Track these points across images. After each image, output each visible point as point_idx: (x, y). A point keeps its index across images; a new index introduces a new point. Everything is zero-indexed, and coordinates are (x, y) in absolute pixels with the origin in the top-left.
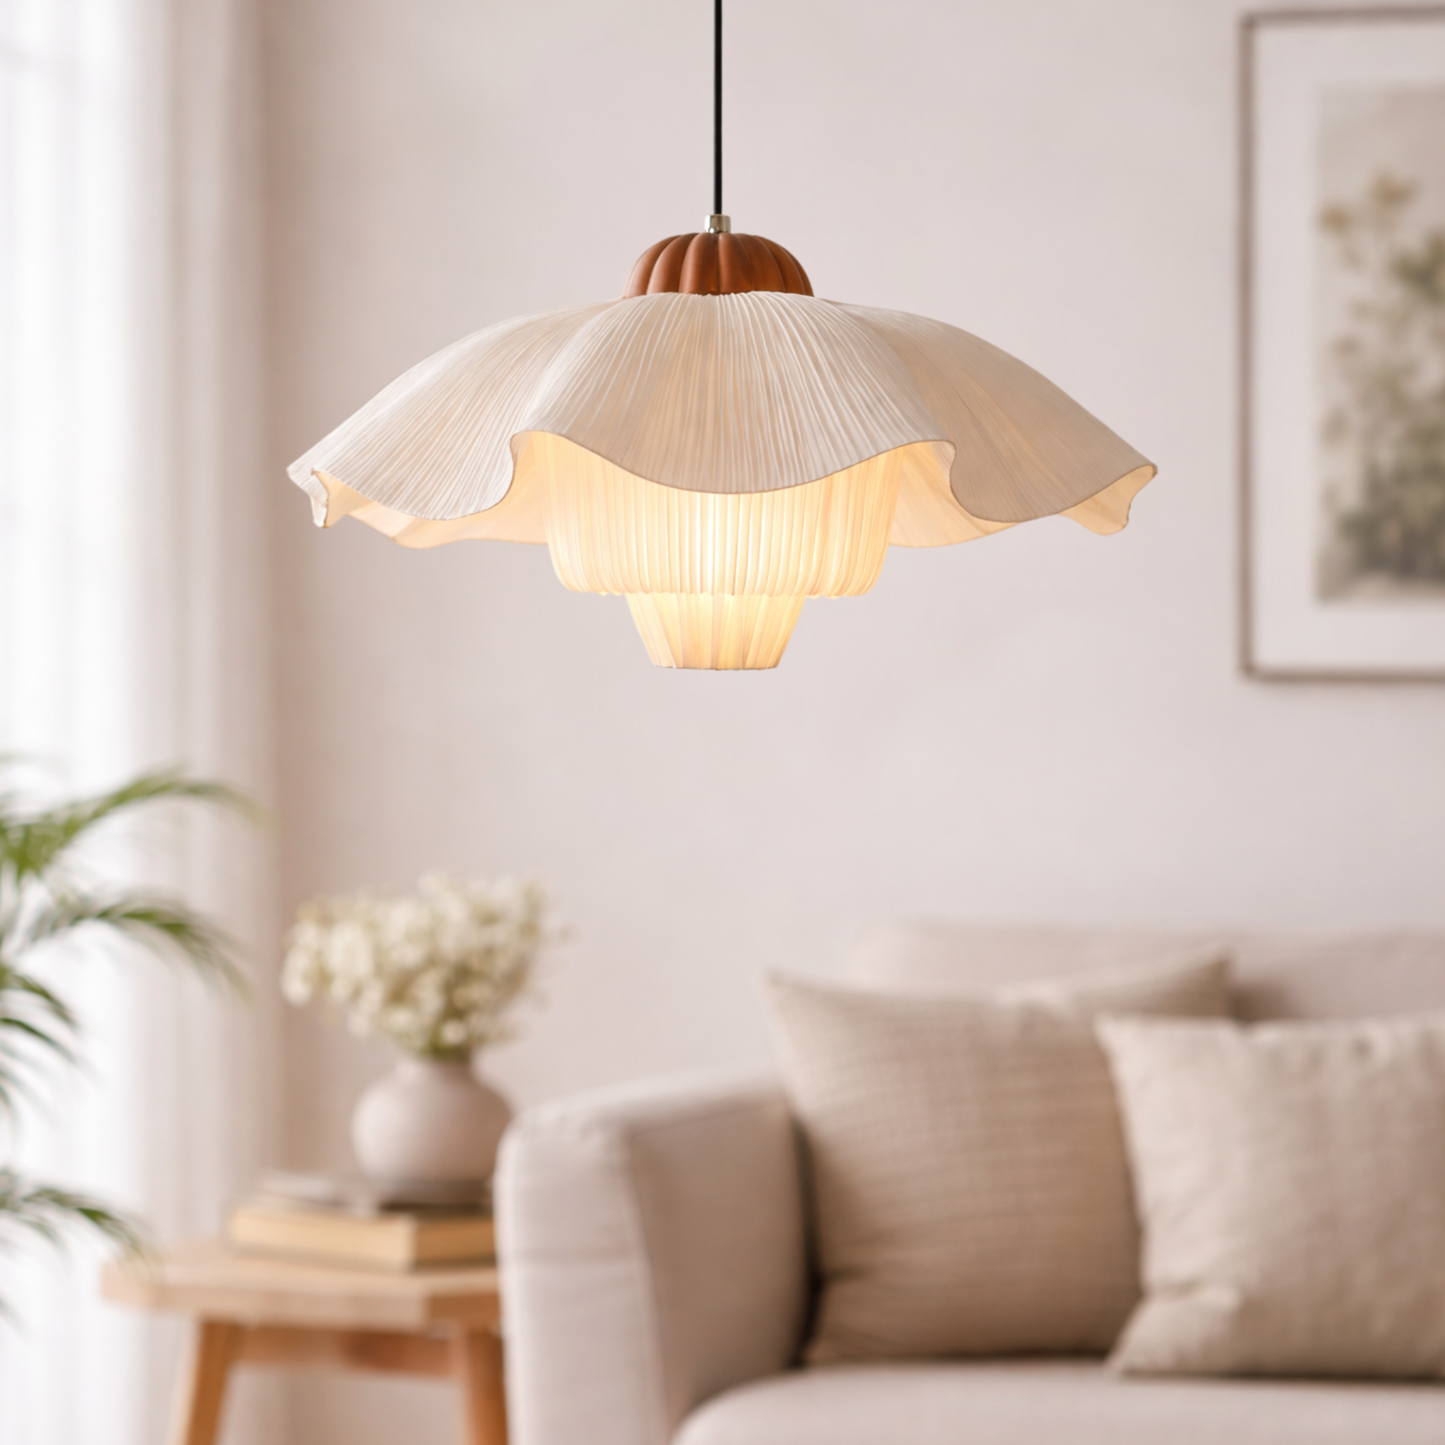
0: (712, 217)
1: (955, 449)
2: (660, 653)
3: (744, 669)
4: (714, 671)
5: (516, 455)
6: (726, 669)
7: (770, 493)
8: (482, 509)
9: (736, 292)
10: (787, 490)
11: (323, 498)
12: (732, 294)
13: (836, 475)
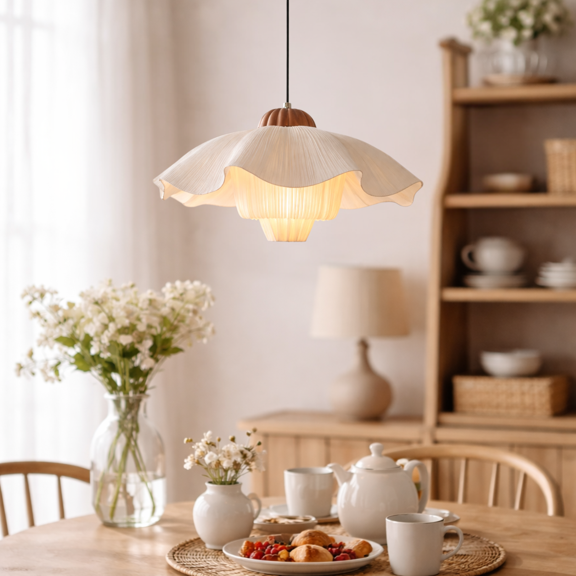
0: (286, 103)
1: (362, 173)
2: (270, 237)
3: (297, 241)
4: (287, 242)
5: (226, 174)
6: (291, 241)
7: (306, 187)
8: (214, 190)
9: (294, 126)
10: (311, 187)
11: (163, 188)
12: (293, 127)
13: (326, 182)
